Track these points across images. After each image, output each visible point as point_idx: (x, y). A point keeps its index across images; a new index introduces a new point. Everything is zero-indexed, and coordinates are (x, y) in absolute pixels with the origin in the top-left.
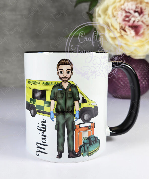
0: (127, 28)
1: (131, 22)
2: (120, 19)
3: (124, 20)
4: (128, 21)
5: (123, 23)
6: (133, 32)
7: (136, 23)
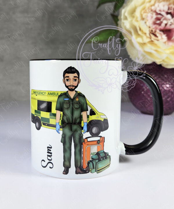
0: (158, 33)
1: (163, 25)
2: (150, 22)
3: (155, 23)
4: (160, 24)
5: (153, 27)
6: (164, 37)
7: (168, 27)
